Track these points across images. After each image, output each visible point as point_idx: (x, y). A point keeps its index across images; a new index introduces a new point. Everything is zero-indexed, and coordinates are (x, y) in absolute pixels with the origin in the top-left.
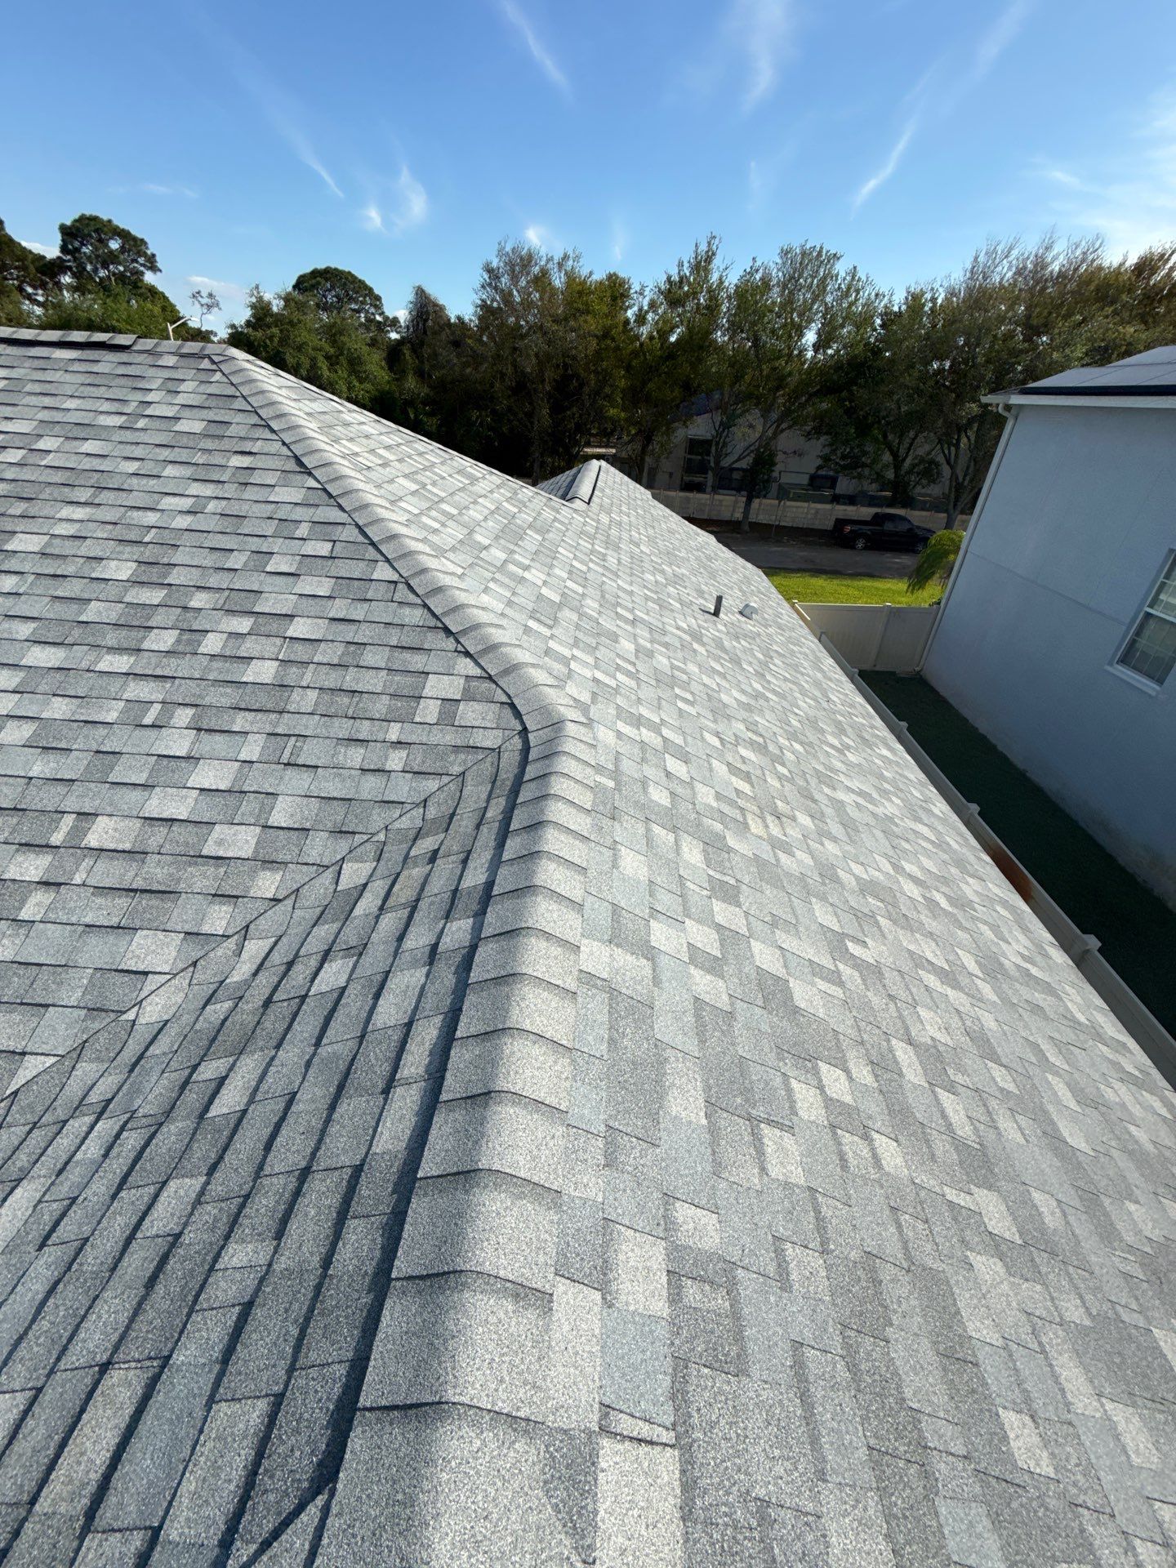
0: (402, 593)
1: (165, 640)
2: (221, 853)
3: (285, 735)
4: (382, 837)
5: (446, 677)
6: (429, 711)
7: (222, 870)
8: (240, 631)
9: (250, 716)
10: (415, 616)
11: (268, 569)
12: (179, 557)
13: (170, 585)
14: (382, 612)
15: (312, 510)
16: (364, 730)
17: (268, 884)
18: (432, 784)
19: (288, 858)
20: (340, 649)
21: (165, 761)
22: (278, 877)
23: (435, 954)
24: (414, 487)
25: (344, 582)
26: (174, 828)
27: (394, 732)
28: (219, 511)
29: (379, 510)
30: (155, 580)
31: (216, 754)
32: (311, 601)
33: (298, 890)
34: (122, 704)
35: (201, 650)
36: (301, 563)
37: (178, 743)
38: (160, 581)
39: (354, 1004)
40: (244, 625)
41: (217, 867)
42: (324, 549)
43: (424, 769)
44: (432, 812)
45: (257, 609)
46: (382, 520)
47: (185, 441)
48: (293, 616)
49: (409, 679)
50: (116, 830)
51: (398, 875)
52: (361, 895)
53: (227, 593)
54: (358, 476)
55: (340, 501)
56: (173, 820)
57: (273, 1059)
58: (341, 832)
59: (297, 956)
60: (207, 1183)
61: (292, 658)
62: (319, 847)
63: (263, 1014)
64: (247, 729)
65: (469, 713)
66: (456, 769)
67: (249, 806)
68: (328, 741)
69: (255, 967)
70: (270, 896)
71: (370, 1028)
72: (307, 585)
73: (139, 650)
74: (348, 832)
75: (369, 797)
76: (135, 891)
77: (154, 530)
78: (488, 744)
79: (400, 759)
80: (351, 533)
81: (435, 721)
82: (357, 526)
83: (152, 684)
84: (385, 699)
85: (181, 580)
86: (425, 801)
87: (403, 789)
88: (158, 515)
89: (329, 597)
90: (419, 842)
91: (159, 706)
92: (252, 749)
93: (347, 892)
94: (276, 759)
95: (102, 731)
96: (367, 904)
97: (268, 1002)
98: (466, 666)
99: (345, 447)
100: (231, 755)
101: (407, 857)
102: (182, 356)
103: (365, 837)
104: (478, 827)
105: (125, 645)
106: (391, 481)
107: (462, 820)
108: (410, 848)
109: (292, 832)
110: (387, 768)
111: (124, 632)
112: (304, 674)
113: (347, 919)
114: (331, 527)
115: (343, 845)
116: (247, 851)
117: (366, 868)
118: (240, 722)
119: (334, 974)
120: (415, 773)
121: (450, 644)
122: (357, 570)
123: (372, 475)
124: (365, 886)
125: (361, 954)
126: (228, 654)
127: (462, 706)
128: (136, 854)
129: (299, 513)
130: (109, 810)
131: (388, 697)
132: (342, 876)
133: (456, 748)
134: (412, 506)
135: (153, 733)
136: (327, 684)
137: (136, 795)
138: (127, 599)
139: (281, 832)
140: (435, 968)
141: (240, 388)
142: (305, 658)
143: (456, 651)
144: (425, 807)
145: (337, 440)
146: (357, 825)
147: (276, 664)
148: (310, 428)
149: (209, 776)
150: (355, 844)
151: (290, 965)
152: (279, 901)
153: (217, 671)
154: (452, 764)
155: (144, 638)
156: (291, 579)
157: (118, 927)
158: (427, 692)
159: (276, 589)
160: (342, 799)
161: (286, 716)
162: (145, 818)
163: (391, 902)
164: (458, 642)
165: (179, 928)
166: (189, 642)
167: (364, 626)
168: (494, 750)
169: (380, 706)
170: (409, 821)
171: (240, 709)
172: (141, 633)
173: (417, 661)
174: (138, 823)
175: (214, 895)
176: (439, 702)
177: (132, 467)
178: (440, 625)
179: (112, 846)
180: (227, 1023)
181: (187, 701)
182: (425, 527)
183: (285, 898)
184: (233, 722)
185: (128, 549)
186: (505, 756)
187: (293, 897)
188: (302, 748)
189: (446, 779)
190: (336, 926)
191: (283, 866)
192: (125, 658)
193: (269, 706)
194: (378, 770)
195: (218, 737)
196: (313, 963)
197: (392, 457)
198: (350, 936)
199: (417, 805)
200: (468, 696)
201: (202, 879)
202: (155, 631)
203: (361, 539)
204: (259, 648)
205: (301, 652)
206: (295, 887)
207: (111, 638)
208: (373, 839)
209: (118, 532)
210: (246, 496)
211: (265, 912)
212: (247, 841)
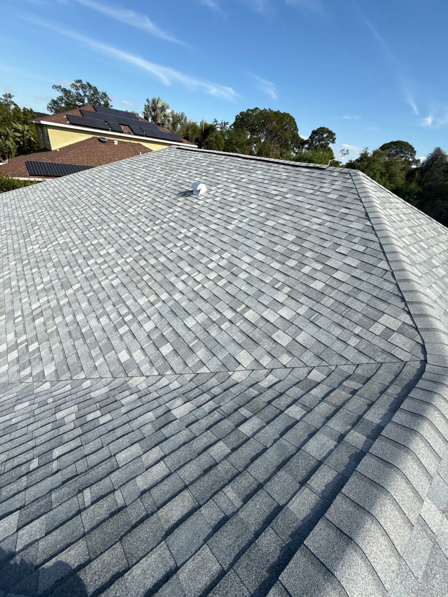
0: (388, 276)
1: (292, 263)
2: (277, 340)
3: (315, 311)
4: (333, 368)
5: (392, 318)
6: (378, 329)
7: (274, 346)
8: (317, 269)
9: (307, 299)
10: (390, 287)
11: (337, 250)
12: (309, 238)
13: (302, 246)
14: (374, 280)
15: (364, 233)
16: (346, 323)
17: (285, 359)
18: (365, 360)
19: (296, 355)
20: (351, 288)
21: (275, 301)
22: (290, 359)
23: (342, 440)
24: (411, 232)
25: (364, 263)
26: (268, 324)
27: (357, 330)
28: (329, 226)
29: (393, 240)
30: (299, 243)
31: (290, 306)
32: (347, 266)
33: (294, 368)
34: (272, 278)
35: (302, 270)
36: (350, 251)
37: (281, 297)
38: (300, 244)
39: (299, 432)
40: (319, 267)
41: (273, 343)
42: (362, 249)
43: (364, 352)
44: (359, 371)
45: (326, 263)
46: (392, 244)
47: (329, 201)
48: (338, 270)
49: (375, 312)
50: (253, 315)
51: (334, 389)
52: (316, 386)
53: (319, 254)
54: (389, 224)
55: (377, 232)
56: (268, 321)
57: (264, 427)
58: (318, 357)
59: (284, 392)
60: (230, 454)
61: (330, 285)
62: (308, 357)
63: (266, 406)
64: (304, 303)
65: (397, 339)
66: (379, 360)
67: (292, 329)
68: (329, 321)
69: (269, 385)
70: (284, 364)
71: (303, 448)
72: (348, 260)
73: (284, 264)
74: (321, 359)
75: (335, 350)
76: (249, 337)
77: (306, 228)
78: (401, 357)
79: (356, 342)
80: (376, 246)
81: (378, 334)
82: (380, 244)
83: (283, 276)
84: (360, 315)
85: (307, 246)
86: (358, 365)
87: (351, 354)
88: (309, 223)
89: (355, 268)
90: (348, 381)
91: (281, 283)
92: (302, 310)
93: (311, 381)
94: (308, 318)
95: (263, 284)
96: (317, 392)
97: (269, 403)
98: (407, 319)
99: (387, 212)
100: (295, 309)
101: (340, 384)
102: (341, 173)
103: (327, 364)
104: (382, 393)
105: (281, 261)
106: (402, 229)
107: (373, 384)
108: (344, 381)
109: (301, 346)
110: (348, 343)
111: (283, 257)
112: (332, 292)
113: (308, 392)
114: (368, 241)
115: (317, 362)
116: (284, 344)
117: (322, 377)
118: (303, 299)
119: (295, 412)
120: (359, 351)
121: (402, 305)
122: (372, 260)
123: (395, 225)
124: (319, 383)
125: (308, 412)
126: (309, 275)
127: (395, 334)
128: (254, 326)
129: (358, 233)
130: (254, 309)
131: (362, 315)
132: (311, 373)
133: (384, 351)
134: (407, 240)
135: (276, 291)
136: (339, 299)
137: (263, 308)
138: (288, 247)
139: (298, 344)
140: (340, 446)
141: (356, 186)
142: (335, 287)
143: (403, 309)
144: (357, 367)
145: (385, 209)
146: (326, 358)
147: (324, 284)
148: (377, 202)
149: (285, 313)
150: (321, 365)
151: (281, 394)
152: (286, 368)
153: (303, 279)
154: (378, 356)
155: (287, 260)
156: (343, 256)
157: (240, 345)
158: (380, 321)
159: (336, 258)
160: (324, 345)
161: (319, 304)
162: (262, 316)
163: (328, 399)
164: (406, 305)
165: (254, 356)
166: (299, 267)
167: (364, 283)
168: (403, 361)
169: (356, 317)
170: (348, 369)
171: (305, 295)
172: (287, 259)
173: (382, 306)
174: (259, 317)
175: (268, 352)
176: (384, 327)
177: (308, 206)
178: (400, 295)
179: (250, 320)
180: (255, 399)
181: (290, 285)
182: (410, 251)
183: (288, 368)
184: (300, 298)
185: (296, 232)
186: (407, 368)
187: (291, 369)
188: (319, 318)
189: (372, 361)
190: (302, 392)
191: (293, 356)
192: (279, 265)
193: (315, 298)
194: (344, 342)
195: (293, 301)
196: (290, 400)
197: (405, 218)
198: (307, 400)
199: (354, 365)
200: (400, 331)
201: (267, 345)
202: (291, 259)
203: (380, 249)
204: (321, 277)
205: (335, 284)
206: (293, 366)
207: (278, 257)
208: (329, 367)
209: (296, 226)
210: (340, 223)
211: (280, 368)
212: (286, 341)
